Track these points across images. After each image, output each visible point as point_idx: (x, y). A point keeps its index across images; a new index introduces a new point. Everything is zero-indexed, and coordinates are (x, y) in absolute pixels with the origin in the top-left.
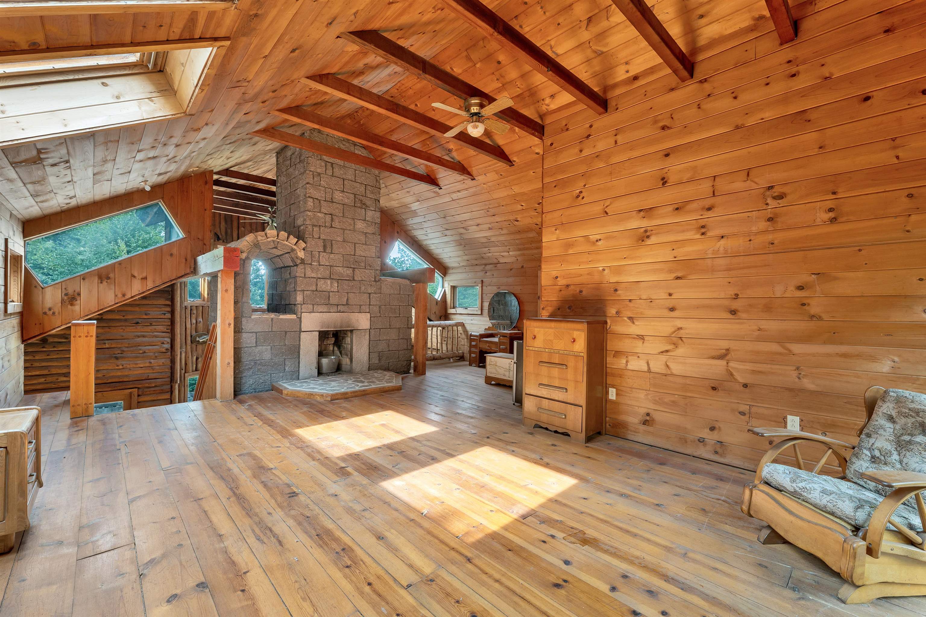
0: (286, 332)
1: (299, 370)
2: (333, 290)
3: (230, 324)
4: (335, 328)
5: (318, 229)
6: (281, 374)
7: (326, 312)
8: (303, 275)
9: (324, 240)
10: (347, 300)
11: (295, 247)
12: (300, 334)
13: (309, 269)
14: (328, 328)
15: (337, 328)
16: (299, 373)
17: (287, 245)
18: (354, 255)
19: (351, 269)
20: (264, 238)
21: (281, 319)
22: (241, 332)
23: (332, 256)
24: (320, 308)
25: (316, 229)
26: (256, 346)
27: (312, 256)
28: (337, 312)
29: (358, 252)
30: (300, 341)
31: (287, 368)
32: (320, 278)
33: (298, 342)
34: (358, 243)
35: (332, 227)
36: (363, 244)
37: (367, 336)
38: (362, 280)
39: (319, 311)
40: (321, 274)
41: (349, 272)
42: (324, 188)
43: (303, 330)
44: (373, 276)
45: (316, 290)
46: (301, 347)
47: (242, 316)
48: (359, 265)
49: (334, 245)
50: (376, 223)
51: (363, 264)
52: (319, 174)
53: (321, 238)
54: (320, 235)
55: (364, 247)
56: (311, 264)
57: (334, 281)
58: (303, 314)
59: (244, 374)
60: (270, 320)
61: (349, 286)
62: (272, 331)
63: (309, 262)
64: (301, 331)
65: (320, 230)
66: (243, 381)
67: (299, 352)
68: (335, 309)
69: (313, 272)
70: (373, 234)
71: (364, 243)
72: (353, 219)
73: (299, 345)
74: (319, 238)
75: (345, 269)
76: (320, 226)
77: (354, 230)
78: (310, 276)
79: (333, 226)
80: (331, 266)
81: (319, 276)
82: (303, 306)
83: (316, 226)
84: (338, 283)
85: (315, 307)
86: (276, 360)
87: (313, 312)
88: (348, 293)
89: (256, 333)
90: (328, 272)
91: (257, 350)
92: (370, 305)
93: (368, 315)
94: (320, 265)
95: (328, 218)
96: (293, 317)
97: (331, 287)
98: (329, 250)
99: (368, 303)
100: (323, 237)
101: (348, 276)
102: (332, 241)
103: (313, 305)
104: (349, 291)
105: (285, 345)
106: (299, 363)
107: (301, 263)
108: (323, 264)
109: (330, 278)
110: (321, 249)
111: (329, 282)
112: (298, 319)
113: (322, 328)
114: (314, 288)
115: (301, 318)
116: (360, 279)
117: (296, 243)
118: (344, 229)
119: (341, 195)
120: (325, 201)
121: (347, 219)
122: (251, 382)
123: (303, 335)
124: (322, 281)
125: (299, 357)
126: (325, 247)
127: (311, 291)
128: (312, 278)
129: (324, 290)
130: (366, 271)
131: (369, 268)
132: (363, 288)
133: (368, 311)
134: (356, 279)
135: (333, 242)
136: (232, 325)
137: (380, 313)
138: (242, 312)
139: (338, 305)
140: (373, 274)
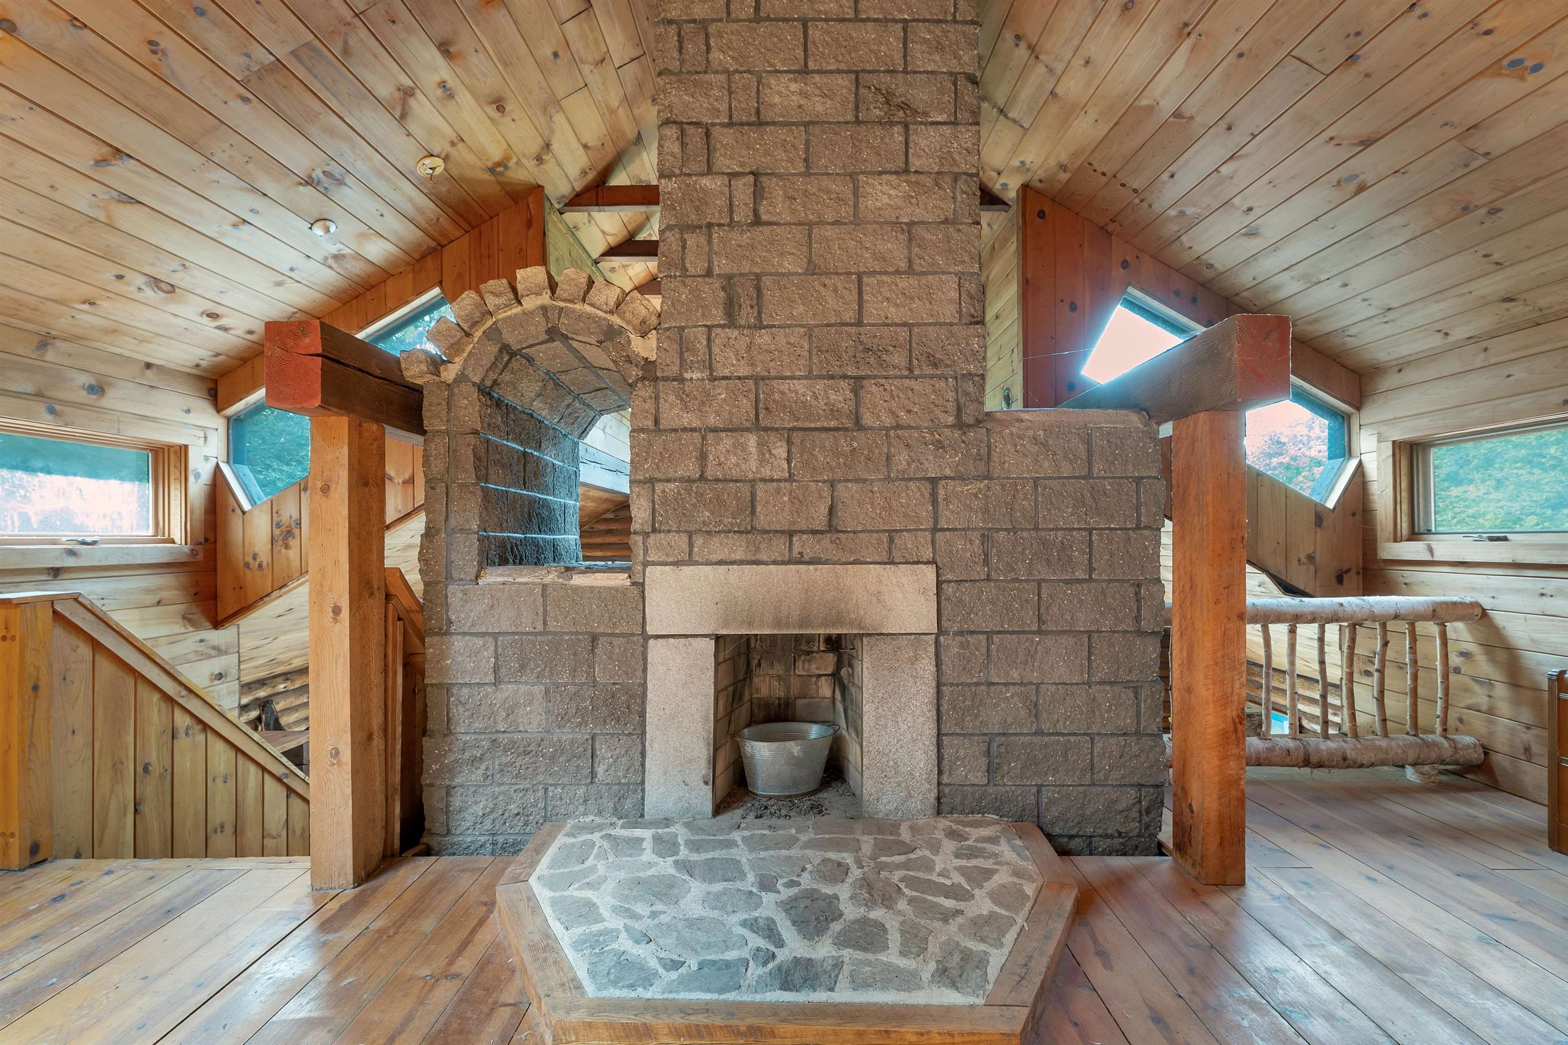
0: (594, 638)
1: (643, 782)
2: (767, 472)
3: (337, 611)
4: (778, 623)
5: (703, 240)
6: (581, 792)
7: (741, 563)
8: (650, 423)
9: (729, 277)
10: (831, 510)
11: (616, 320)
12: (645, 646)
13: (672, 398)
14: (750, 624)
15: (787, 625)
16: (643, 790)
17: (589, 317)
18: (859, 323)
19: (843, 384)
20: (502, 300)
21: (575, 589)
22: (447, 633)
23: (763, 338)
24: (719, 548)
25: (692, 240)
26: (497, 682)
27: (683, 346)
28: (789, 562)
29: (875, 310)
30: (645, 670)
31: (600, 770)
32: (715, 430)
33: (639, 673)
34: (874, 273)
35: (757, 221)
36: (897, 272)
37: (927, 666)
38: (898, 427)
39: (715, 557)
40: (718, 414)
41: (840, 396)
42: (722, 77)
43: (650, 630)
44: (951, 406)
45: (702, 478)
46: (650, 695)
47: (449, 578)
48: (882, 364)
49: (767, 294)
50: (956, 177)
51: (898, 358)
52: (703, 25)
53: (716, 271)
54: (710, 262)
55: (903, 283)
56: (680, 379)
57: (773, 437)
58: (649, 569)
59: (458, 780)
60: (538, 590)
61: (837, 453)
62: (545, 633)
63: (675, 369)
64: (646, 638)
65: (710, 242)
66: (457, 802)
67: (642, 715)
68: (779, 546)
69: (686, 408)
70: (946, 221)
71: (903, 265)
72: (853, 176)
73: (644, 686)
74: (709, 273)
75: (820, 385)
76: (710, 226)
77: (857, 221)
78: (676, 424)
79: (765, 217)
80: (757, 379)
81: (712, 420)
82: (652, 540)
83: (693, 228)
84: (789, 442)
85: (699, 541)
86: (566, 735)
87: (691, 561)
88: (832, 484)
89: (495, 636)
90: (746, 404)
91: (501, 696)
92: (935, 530)
93: (929, 573)
94: (714, 379)
95: (743, 189)
96: (620, 580)
97: (762, 461)
98: (747, 315)
99: (930, 524)
100: (722, 265)
101: (833, 411)
102: (758, 277)
103: (690, 534)
104: (839, 475)
105: (595, 684)
106: (643, 755)
107: (643, 379)
108: (726, 372)
109: (757, 427)
110: (718, 315)
111: (752, 441)
112: (635, 591)
113: (726, 624)
114: (690, 468)
115: (643, 585)
116: (888, 421)
117: (618, 305)
118: (810, 225)
119: (794, 87)
120: (730, 125)
121: (826, 182)
122: (479, 809)
123: (656, 650)
124: (727, 441)
125: (643, 733)
126: (731, 307)
127: (681, 480)
128: (685, 429)
129: (735, 473)
130: (915, 385)
131: (929, 370)
132: (902, 458)
133: (928, 554)
134: (868, 419)
135: (767, 281)
136: (345, 614)
137: (986, 562)
138: (449, 564)
139: (791, 534)
140: (951, 395)
